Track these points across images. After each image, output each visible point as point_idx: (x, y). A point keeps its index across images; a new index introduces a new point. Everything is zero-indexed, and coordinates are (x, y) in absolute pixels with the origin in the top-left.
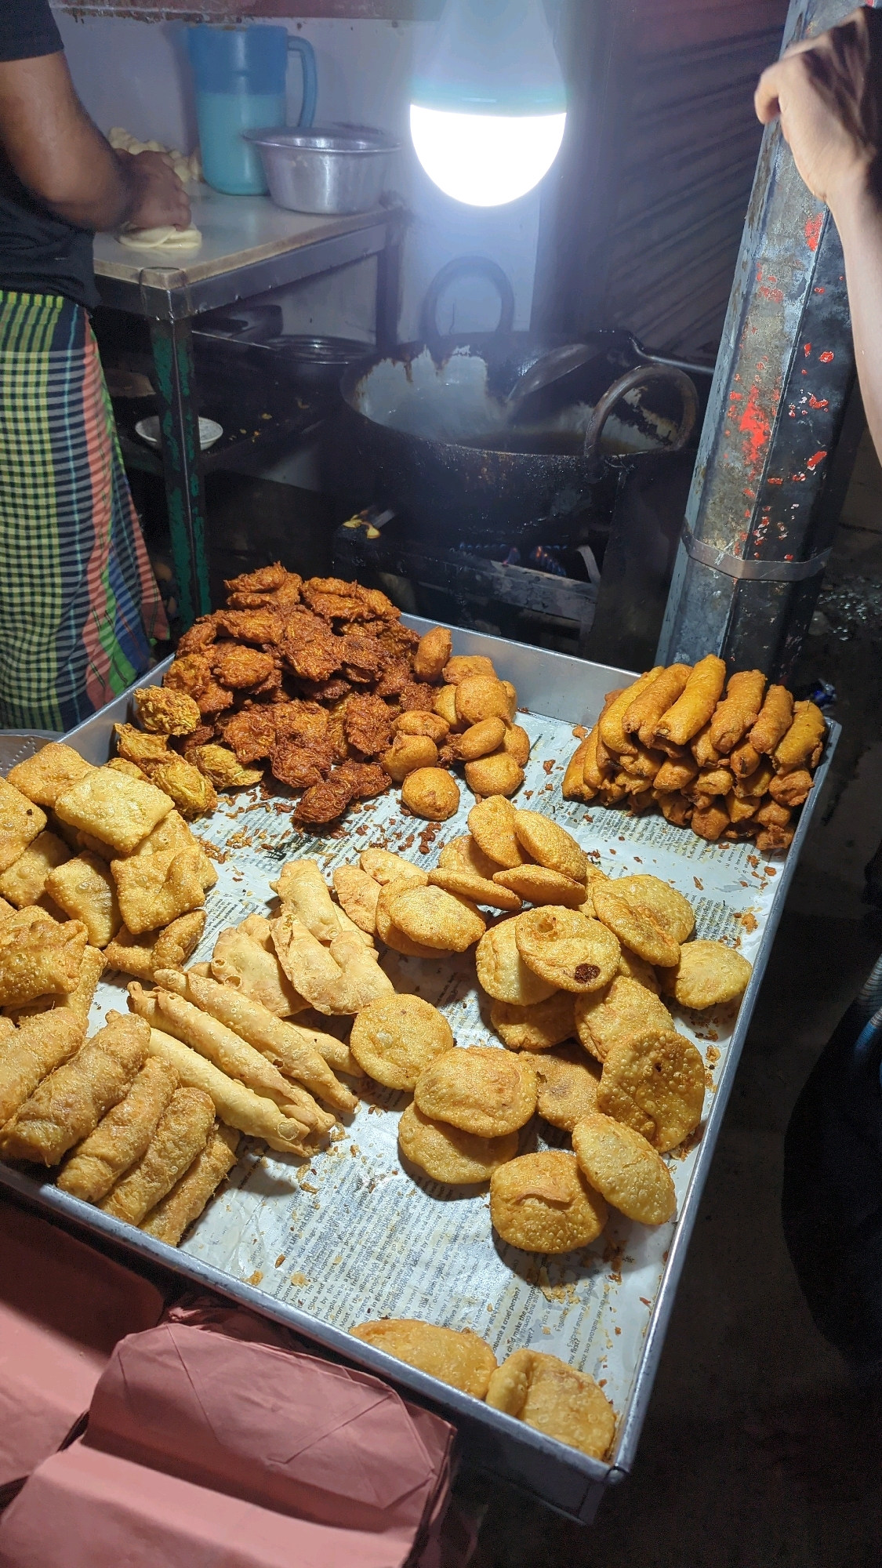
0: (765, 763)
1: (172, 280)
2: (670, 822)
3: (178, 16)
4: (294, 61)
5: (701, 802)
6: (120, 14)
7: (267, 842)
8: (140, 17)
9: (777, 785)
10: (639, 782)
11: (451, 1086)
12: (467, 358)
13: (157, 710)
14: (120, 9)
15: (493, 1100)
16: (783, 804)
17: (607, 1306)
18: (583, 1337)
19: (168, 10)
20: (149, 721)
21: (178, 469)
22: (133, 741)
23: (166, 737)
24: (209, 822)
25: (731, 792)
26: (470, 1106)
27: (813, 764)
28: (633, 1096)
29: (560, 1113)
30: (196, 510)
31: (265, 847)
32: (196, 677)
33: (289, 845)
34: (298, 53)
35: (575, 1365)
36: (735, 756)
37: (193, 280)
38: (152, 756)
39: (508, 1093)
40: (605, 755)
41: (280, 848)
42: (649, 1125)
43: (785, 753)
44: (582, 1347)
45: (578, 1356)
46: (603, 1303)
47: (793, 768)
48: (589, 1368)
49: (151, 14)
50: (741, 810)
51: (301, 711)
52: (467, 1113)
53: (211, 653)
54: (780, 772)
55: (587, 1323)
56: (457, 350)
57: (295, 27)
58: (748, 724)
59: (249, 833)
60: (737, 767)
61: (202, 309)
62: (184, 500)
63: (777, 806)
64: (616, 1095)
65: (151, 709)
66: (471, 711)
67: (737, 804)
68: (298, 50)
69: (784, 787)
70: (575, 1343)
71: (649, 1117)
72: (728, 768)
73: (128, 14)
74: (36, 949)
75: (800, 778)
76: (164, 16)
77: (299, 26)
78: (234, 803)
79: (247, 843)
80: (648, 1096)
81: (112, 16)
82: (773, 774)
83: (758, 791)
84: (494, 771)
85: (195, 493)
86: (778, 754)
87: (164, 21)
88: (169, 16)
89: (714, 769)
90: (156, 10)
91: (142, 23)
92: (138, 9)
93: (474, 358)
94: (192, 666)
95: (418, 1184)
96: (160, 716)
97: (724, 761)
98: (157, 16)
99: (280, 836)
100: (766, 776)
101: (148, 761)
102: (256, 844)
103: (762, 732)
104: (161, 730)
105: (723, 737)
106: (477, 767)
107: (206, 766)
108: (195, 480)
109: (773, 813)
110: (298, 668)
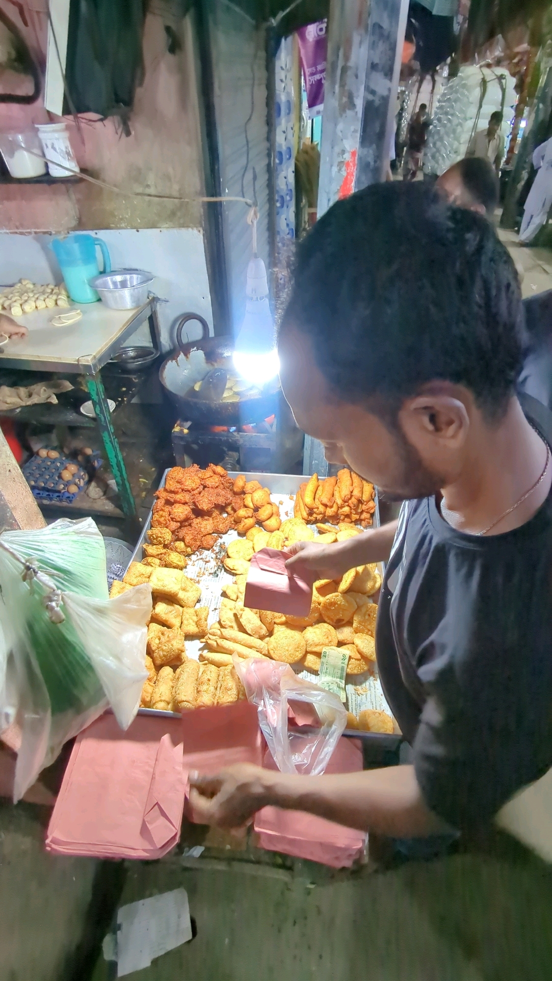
0: (360, 501)
1: (92, 359)
2: (332, 524)
3: (39, 232)
4: (98, 248)
5: (342, 517)
6: (11, 233)
7: (210, 572)
8: (21, 234)
9: (364, 507)
10: (321, 515)
11: (313, 641)
12: (196, 351)
13: (157, 537)
14: (11, 231)
15: (327, 641)
16: (367, 512)
17: (376, 689)
18: (373, 700)
19: (35, 230)
20: (155, 541)
21: (105, 425)
22: (152, 550)
23: (162, 545)
24: (187, 570)
25: (351, 513)
26: (321, 645)
27: (373, 497)
28: (364, 626)
29: (343, 638)
30: (114, 437)
31: (210, 574)
32: (165, 520)
33: (218, 570)
34: (99, 246)
35: (375, 709)
36: (350, 501)
37: (97, 357)
38: (159, 553)
39: (330, 637)
40: (307, 509)
41: (215, 573)
42: (370, 633)
43: (365, 497)
44: (374, 703)
45: (374, 706)
46: (375, 688)
47: (368, 502)
48: (378, 708)
49: (26, 232)
50: (355, 517)
51: (203, 520)
52: (321, 647)
53: (167, 510)
54: (365, 503)
55: (373, 696)
56: (192, 350)
57: (95, 234)
58: (351, 490)
59: (203, 570)
60: (352, 505)
61: (102, 365)
62: (109, 435)
63: (366, 513)
64: (359, 627)
65: (155, 537)
66: (259, 504)
67: (353, 515)
68: (99, 244)
69: (367, 508)
70: (372, 702)
71: (369, 630)
72: (348, 506)
73: (16, 233)
74: (168, 641)
75: (371, 504)
76: (33, 233)
77: (96, 233)
78: (191, 560)
79: (204, 574)
80: (368, 625)
81: (8, 234)
82: (362, 504)
83: (359, 511)
84: (272, 523)
85: (113, 431)
86: (363, 499)
87: (33, 234)
88: (36, 233)
89: (344, 507)
90: (29, 230)
91: (23, 236)
92: (20, 231)
93: (199, 351)
94: (162, 516)
95: (311, 673)
96: (159, 539)
97: (347, 504)
98: (30, 233)
99: (213, 568)
100: (360, 505)
101: (158, 555)
102: (207, 573)
103: (356, 493)
104: (160, 543)
105: (345, 497)
106: (267, 523)
107: (179, 550)
108: (112, 427)
109: (365, 515)
110: (199, 507)
